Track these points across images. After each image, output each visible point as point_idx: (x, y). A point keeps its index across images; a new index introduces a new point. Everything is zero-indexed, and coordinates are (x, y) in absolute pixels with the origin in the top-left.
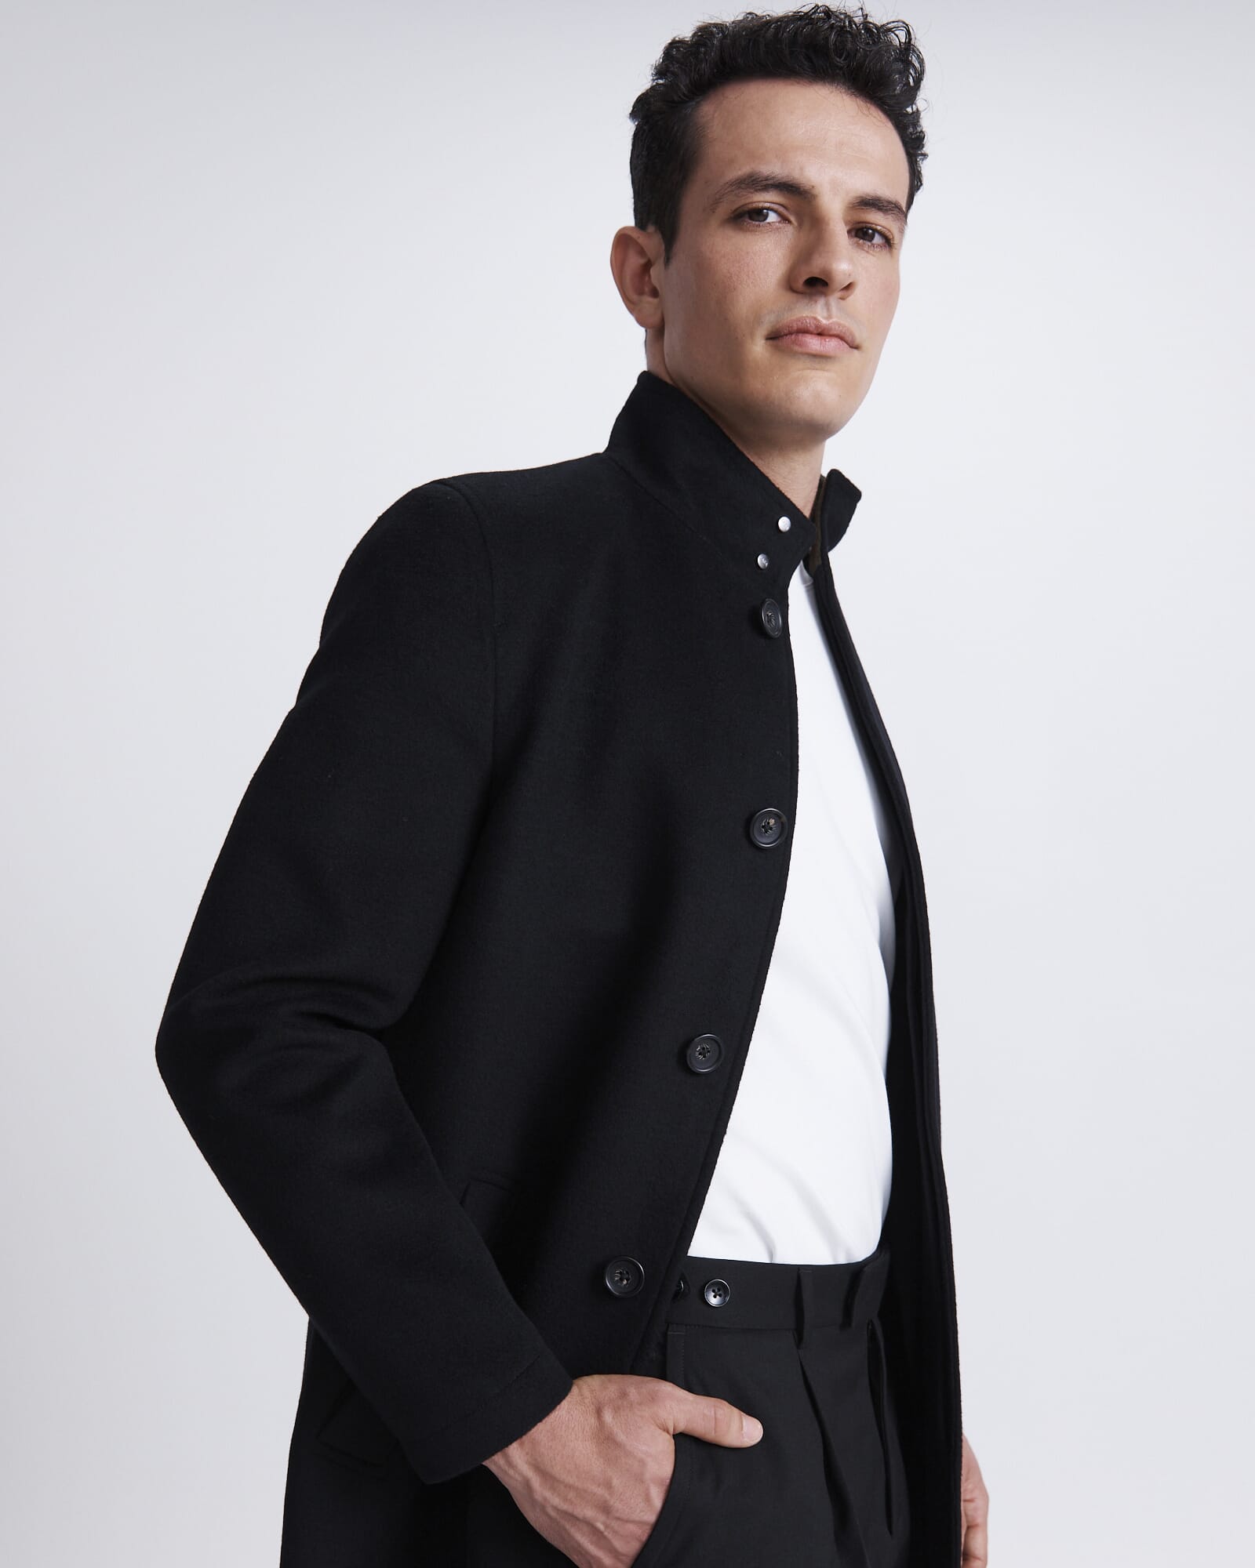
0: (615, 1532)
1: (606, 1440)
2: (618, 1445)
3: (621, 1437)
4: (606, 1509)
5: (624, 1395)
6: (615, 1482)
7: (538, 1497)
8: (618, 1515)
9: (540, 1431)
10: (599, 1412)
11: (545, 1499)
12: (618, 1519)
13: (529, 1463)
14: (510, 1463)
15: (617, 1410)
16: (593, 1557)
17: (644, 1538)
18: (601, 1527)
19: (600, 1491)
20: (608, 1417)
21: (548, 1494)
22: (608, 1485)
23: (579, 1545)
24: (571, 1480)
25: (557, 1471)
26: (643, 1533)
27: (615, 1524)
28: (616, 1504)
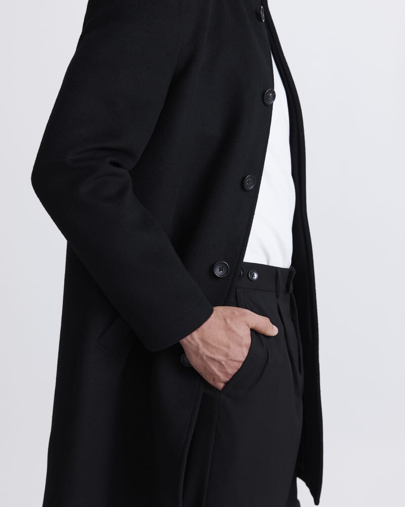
0: (229, 365)
1: (228, 329)
2: (233, 331)
3: (234, 328)
4: (227, 355)
5: (233, 313)
6: (231, 345)
7: (201, 351)
8: (231, 358)
9: (205, 326)
10: (225, 320)
11: (203, 353)
12: (231, 360)
13: (200, 338)
14: (193, 339)
15: (231, 319)
16: (216, 375)
17: (239, 368)
18: (224, 363)
19: (225, 349)
20: (229, 321)
21: (205, 350)
22: (228, 347)
23: (213, 371)
24: (214, 344)
25: (210, 341)
26: (239, 365)
27: (230, 362)
28: (231, 354)
